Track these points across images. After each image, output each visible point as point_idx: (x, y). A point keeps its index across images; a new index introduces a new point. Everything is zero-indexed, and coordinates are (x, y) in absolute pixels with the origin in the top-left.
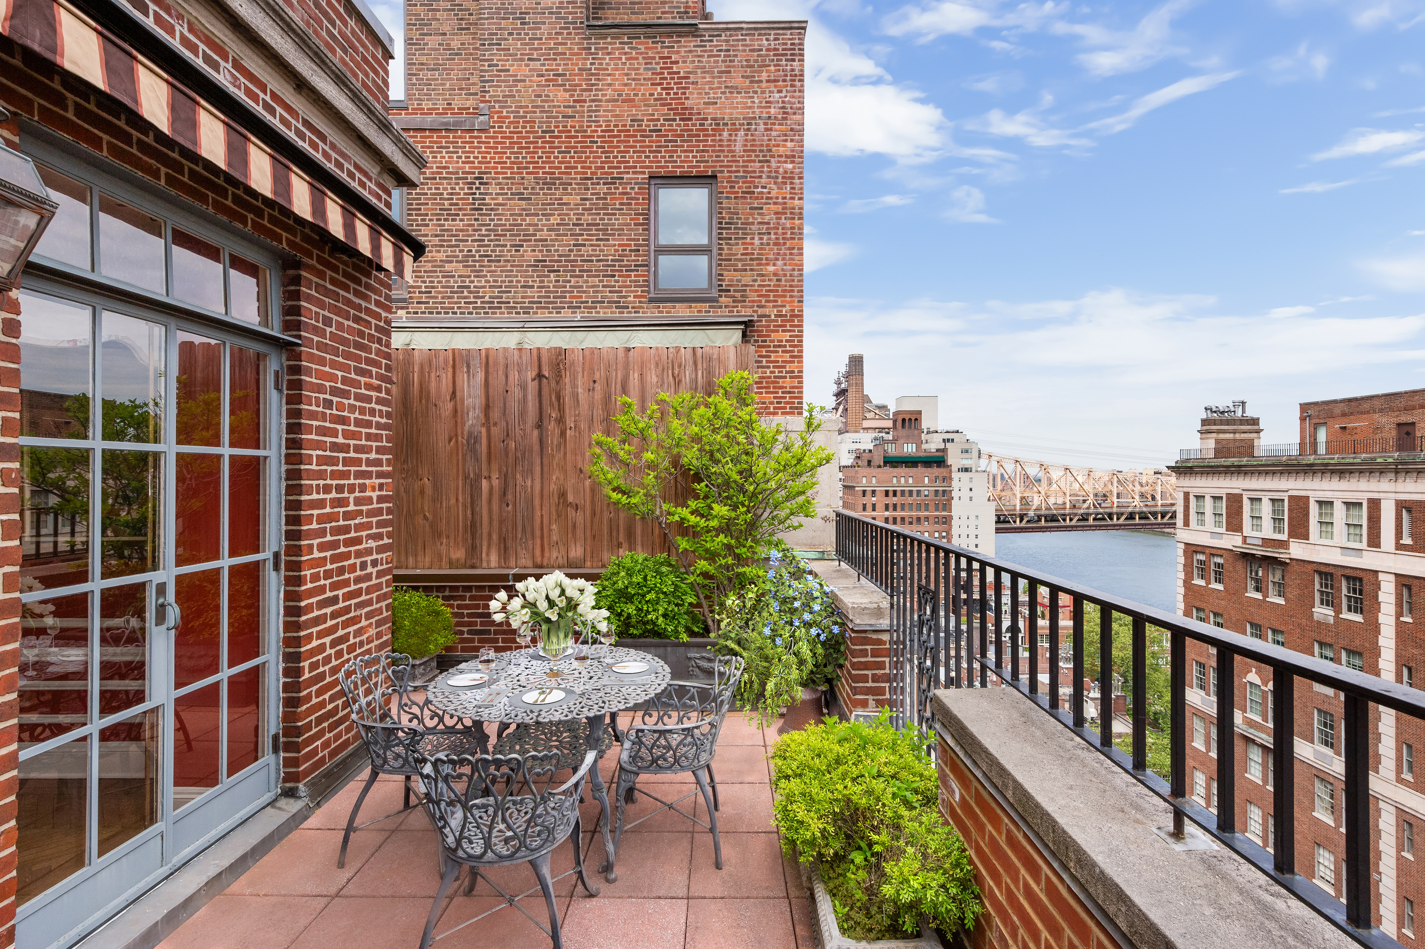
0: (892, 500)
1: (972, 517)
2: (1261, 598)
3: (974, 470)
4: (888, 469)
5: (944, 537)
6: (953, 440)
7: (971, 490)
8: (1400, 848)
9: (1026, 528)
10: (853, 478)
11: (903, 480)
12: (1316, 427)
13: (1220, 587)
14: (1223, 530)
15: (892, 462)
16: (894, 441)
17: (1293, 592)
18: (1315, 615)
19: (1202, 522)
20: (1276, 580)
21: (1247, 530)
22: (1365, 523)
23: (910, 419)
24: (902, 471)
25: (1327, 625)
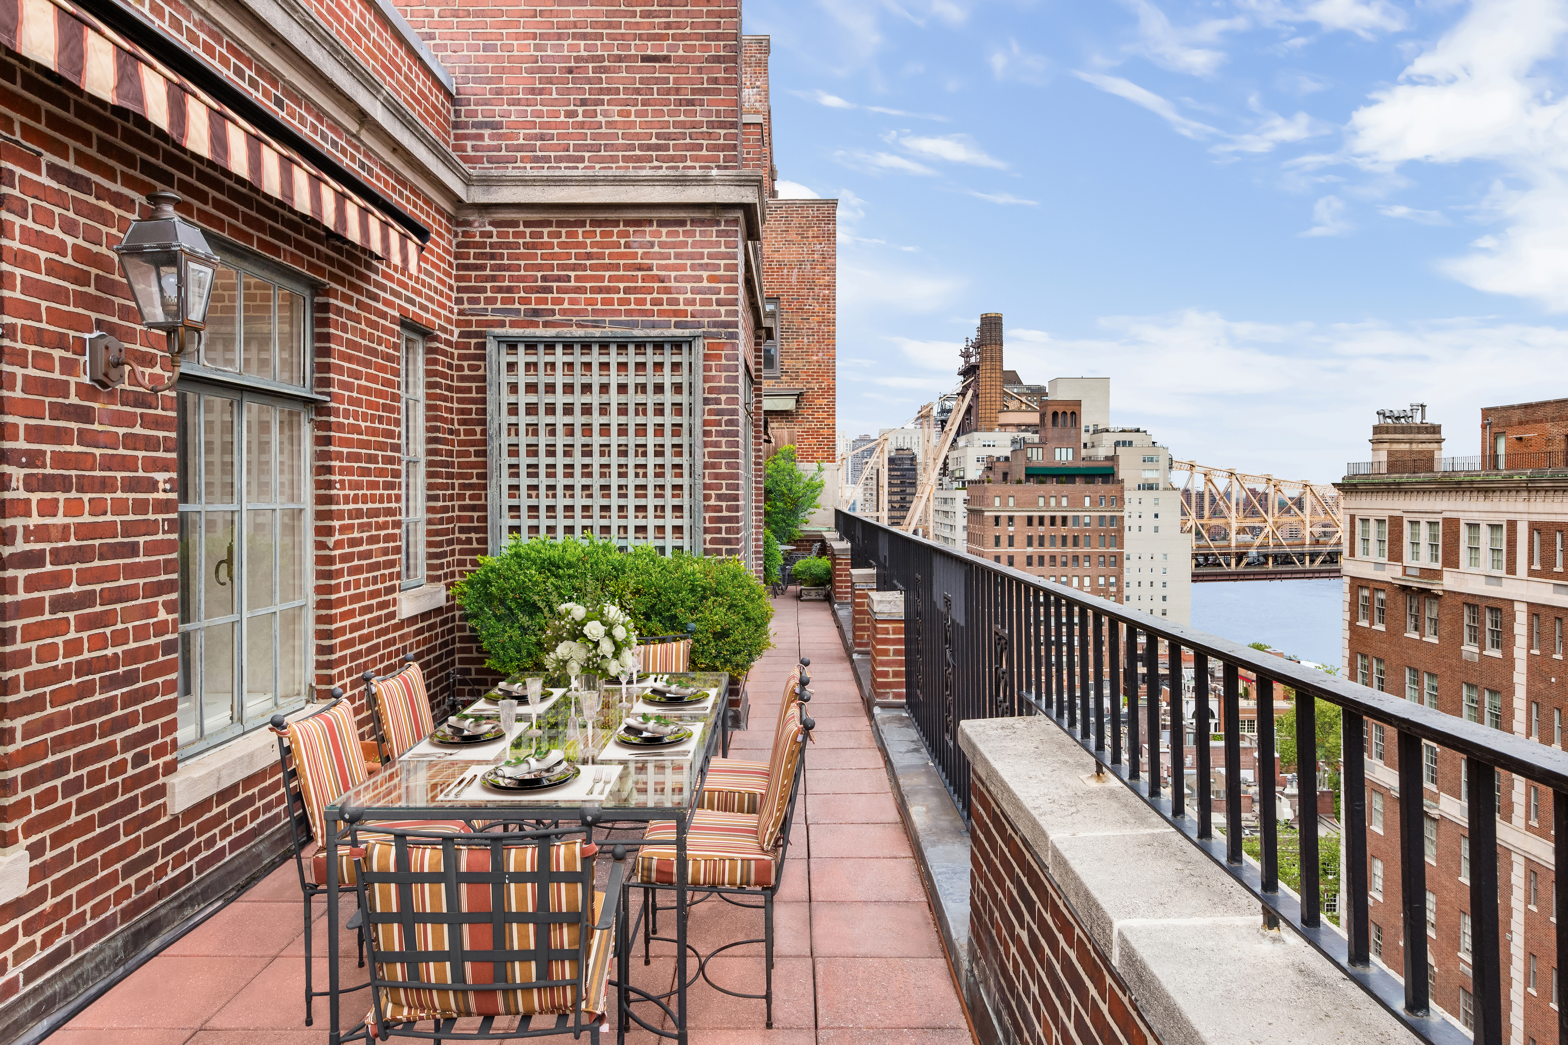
0: (1038, 530)
1: (1158, 557)
2: (1418, 637)
3: (1161, 486)
4: (1032, 485)
5: (1112, 584)
6: (1130, 443)
7: (1156, 516)
8: (1527, 902)
9: (1244, 574)
10: (981, 499)
11: (1053, 501)
12: (1496, 437)
13: (1381, 627)
14: (1385, 560)
15: (1038, 475)
16: (1043, 443)
17: (1445, 630)
18: (1464, 653)
19: (1366, 552)
20: (1434, 616)
21: (1407, 559)
22: (1504, 548)
23: (1064, 413)
24: (1052, 487)
25: (1473, 663)
